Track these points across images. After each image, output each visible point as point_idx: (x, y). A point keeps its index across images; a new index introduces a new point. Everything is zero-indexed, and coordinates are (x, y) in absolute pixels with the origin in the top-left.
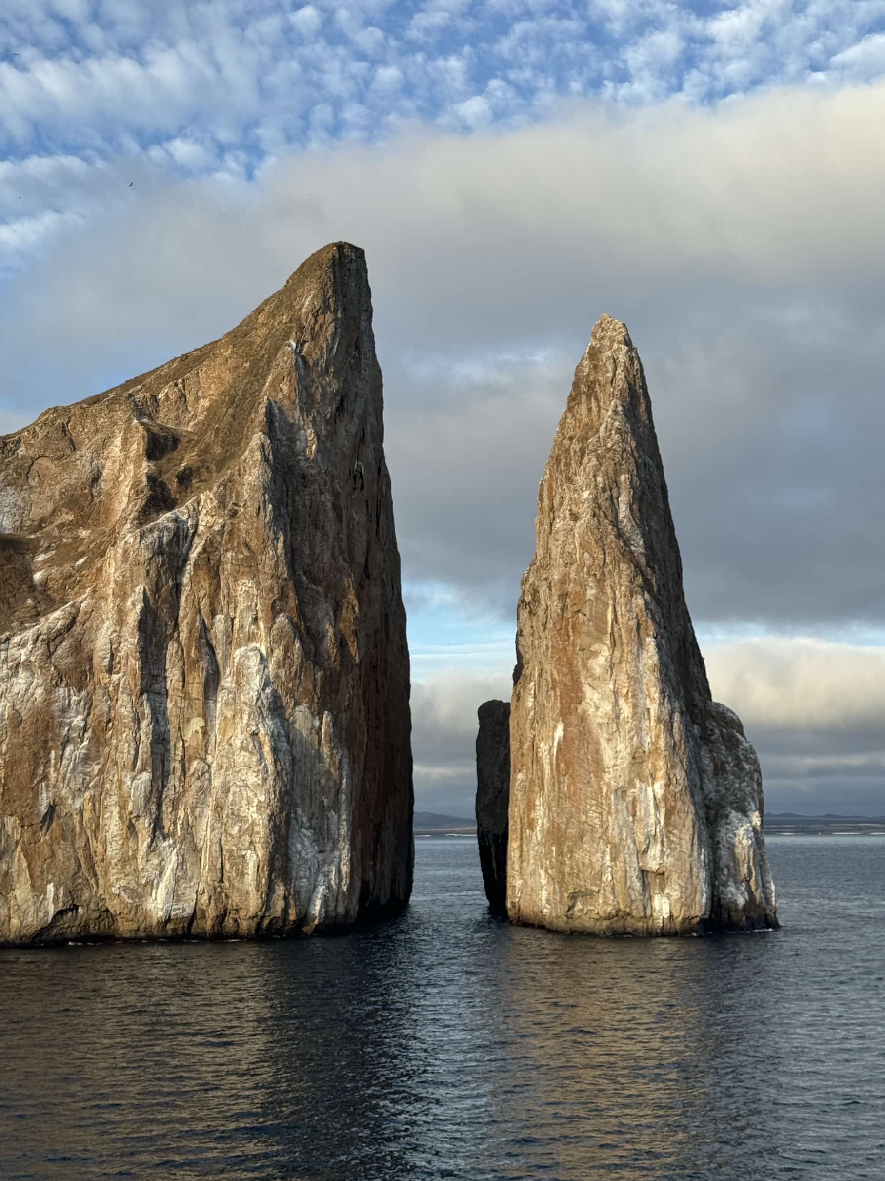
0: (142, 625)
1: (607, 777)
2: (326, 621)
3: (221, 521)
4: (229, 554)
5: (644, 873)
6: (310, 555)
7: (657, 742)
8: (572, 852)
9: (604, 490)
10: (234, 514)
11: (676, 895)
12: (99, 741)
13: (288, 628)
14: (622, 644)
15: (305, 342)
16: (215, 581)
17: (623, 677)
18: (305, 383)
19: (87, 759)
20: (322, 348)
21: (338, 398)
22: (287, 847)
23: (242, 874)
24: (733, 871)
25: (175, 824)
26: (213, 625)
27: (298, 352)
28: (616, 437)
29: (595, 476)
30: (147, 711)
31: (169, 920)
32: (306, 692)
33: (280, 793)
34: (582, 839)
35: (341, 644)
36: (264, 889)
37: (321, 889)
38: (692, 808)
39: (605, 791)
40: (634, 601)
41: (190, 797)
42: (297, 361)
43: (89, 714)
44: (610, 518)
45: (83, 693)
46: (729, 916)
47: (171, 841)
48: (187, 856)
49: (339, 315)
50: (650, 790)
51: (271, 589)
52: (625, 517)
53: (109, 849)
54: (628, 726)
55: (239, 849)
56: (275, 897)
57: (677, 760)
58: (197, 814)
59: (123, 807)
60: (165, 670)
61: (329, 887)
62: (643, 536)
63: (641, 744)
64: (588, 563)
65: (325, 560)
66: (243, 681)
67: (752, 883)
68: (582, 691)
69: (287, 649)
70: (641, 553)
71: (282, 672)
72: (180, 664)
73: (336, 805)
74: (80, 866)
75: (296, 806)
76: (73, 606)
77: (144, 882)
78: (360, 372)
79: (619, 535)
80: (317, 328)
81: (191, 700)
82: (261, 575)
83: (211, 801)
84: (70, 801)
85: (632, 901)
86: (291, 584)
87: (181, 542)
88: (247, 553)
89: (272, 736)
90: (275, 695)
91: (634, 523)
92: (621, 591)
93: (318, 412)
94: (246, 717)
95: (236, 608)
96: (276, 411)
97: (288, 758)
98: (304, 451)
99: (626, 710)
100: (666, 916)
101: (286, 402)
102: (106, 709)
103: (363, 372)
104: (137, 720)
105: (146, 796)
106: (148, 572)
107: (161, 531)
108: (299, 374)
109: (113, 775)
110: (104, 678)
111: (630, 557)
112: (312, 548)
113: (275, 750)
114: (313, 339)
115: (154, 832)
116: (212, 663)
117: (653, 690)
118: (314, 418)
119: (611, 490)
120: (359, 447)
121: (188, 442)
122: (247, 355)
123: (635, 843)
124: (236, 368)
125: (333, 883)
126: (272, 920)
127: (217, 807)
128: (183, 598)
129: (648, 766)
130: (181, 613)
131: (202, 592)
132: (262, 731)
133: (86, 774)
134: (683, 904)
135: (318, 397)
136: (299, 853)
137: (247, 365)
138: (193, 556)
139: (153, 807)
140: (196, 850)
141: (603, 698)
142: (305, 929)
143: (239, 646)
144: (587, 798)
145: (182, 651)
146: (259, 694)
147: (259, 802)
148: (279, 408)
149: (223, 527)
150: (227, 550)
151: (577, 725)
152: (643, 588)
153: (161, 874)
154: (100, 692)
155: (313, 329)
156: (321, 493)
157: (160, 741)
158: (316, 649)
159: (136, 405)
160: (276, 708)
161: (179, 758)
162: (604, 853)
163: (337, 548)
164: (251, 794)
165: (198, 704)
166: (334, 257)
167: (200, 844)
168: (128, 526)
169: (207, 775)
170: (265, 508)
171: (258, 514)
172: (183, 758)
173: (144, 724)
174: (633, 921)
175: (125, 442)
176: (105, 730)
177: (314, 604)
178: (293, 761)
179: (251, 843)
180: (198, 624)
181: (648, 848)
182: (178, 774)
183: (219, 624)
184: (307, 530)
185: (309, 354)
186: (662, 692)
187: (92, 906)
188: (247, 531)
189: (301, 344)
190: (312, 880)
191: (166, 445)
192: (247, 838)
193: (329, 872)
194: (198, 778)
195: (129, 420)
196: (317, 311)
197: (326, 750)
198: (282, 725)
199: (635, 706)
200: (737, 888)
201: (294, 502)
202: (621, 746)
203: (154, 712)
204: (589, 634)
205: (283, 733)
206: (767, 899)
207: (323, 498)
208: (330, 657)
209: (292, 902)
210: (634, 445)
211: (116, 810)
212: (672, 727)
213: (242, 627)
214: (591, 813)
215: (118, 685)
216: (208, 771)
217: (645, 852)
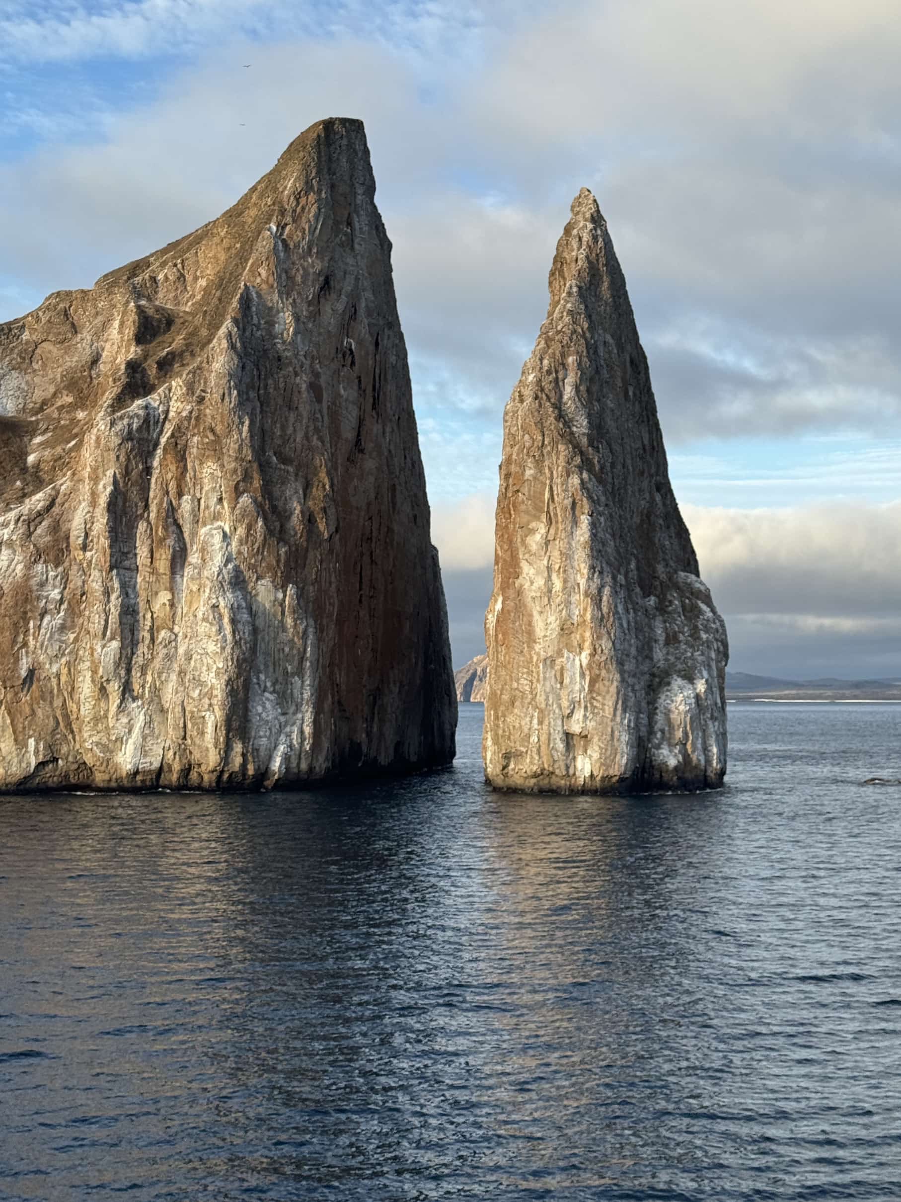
0: (112, 506)
1: (537, 647)
2: (295, 498)
3: (189, 407)
4: (195, 439)
5: (568, 737)
6: (281, 436)
7: (585, 614)
8: (504, 716)
9: (549, 372)
10: (201, 400)
11: (596, 756)
12: (74, 612)
13: (252, 507)
14: (557, 522)
15: (286, 225)
16: (182, 464)
17: (556, 553)
18: (285, 266)
19: (63, 628)
20: (304, 229)
21: (322, 279)
22: (246, 710)
23: (202, 733)
24: (667, 735)
25: (143, 687)
26: (180, 505)
27: (278, 236)
28: (567, 319)
29: (541, 359)
30: (116, 585)
31: (137, 772)
32: (269, 568)
33: (238, 660)
34: (513, 703)
35: (309, 521)
36: (222, 746)
37: (282, 748)
38: (617, 676)
39: (535, 659)
40: (570, 481)
41: (157, 664)
42: (275, 245)
43: (65, 588)
44: (553, 400)
45: (60, 569)
46: (661, 776)
47: (140, 703)
48: (154, 716)
49: (323, 195)
50: (577, 659)
51: (235, 471)
52: (570, 399)
53: (82, 709)
54: (558, 600)
55: (199, 711)
56: (233, 754)
57: (604, 631)
58: (163, 678)
59: (95, 672)
60: (135, 548)
61: (291, 746)
62: (589, 416)
63: (570, 616)
64: (527, 445)
65: (298, 440)
66: (207, 557)
67: (689, 746)
68: (520, 568)
69: (249, 527)
70: (584, 434)
71: (245, 549)
72: (149, 542)
73: (300, 672)
74: (58, 723)
75: (259, 672)
76: (53, 488)
77: (114, 738)
78: (352, 248)
79: (561, 416)
80: (299, 209)
81: (158, 574)
82: (226, 458)
83: (176, 667)
84: (47, 666)
85: (554, 761)
86: (255, 466)
87: (152, 428)
88: (212, 437)
89: (232, 608)
90: (237, 569)
91: (579, 404)
92: (558, 471)
93: (299, 294)
94: (208, 591)
95: (201, 489)
96: (254, 295)
97: (248, 629)
98: (282, 334)
99: (558, 584)
100: (587, 774)
101: (264, 286)
102: (80, 583)
103: (356, 246)
104: (107, 593)
105: (115, 662)
106: (118, 457)
107: (131, 418)
108: (278, 257)
109: (86, 643)
110: (79, 555)
111: (569, 437)
112: (283, 428)
113: (233, 621)
114: (294, 221)
115: (124, 693)
116: (179, 540)
117: (582, 565)
118: (294, 300)
119: (557, 372)
120: (349, 324)
121: (183, 323)
122: (240, 235)
123: (561, 709)
124: (229, 249)
125: (295, 742)
126: (231, 775)
127: (180, 672)
128: (153, 481)
129: (576, 638)
130: (152, 494)
131: (170, 475)
132: (222, 604)
133: (62, 642)
134: (602, 764)
135: (299, 279)
136: (260, 715)
137: (238, 246)
138: (163, 440)
139: (123, 673)
140: (163, 711)
141: (538, 573)
142: (266, 783)
143: (204, 524)
144: (519, 666)
145: (151, 529)
146: (221, 570)
147: (218, 668)
148: (257, 293)
149: (191, 413)
150: (193, 435)
151: (514, 599)
152: (580, 469)
153: (130, 732)
154: (75, 568)
155: (294, 211)
156: (296, 374)
157: (129, 612)
158: (281, 526)
159: (135, 288)
160: (238, 582)
161: (147, 628)
162: (532, 717)
163: (312, 428)
164: (210, 661)
165: (166, 579)
166: (319, 136)
167: (166, 706)
168: (102, 414)
169: (173, 644)
170: (230, 394)
171: (223, 400)
172: (152, 628)
173: (113, 597)
174: (558, 779)
175: (122, 324)
176: (80, 602)
177: (283, 483)
178: (255, 631)
179: (210, 705)
180: (165, 505)
181: (572, 712)
182: (147, 642)
183: (186, 505)
184: (278, 412)
185: (290, 236)
186: (592, 568)
187: (70, 759)
188: (213, 417)
189: (281, 227)
190: (273, 740)
191: (159, 327)
192: (206, 701)
193: (291, 732)
194: (165, 646)
195: (128, 302)
196: (299, 193)
197: (289, 621)
198: (245, 598)
199: (565, 581)
200: (670, 751)
201: (266, 386)
202: (552, 619)
203: (124, 586)
204: (527, 512)
205: (244, 605)
206: (708, 761)
207: (298, 380)
208: (296, 534)
209: (250, 758)
210: (586, 325)
211: (89, 674)
212: (601, 600)
213: (207, 507)
214: (522, 681)
215: (91, 561)
216: (175, 640)
217: (570, 716)
